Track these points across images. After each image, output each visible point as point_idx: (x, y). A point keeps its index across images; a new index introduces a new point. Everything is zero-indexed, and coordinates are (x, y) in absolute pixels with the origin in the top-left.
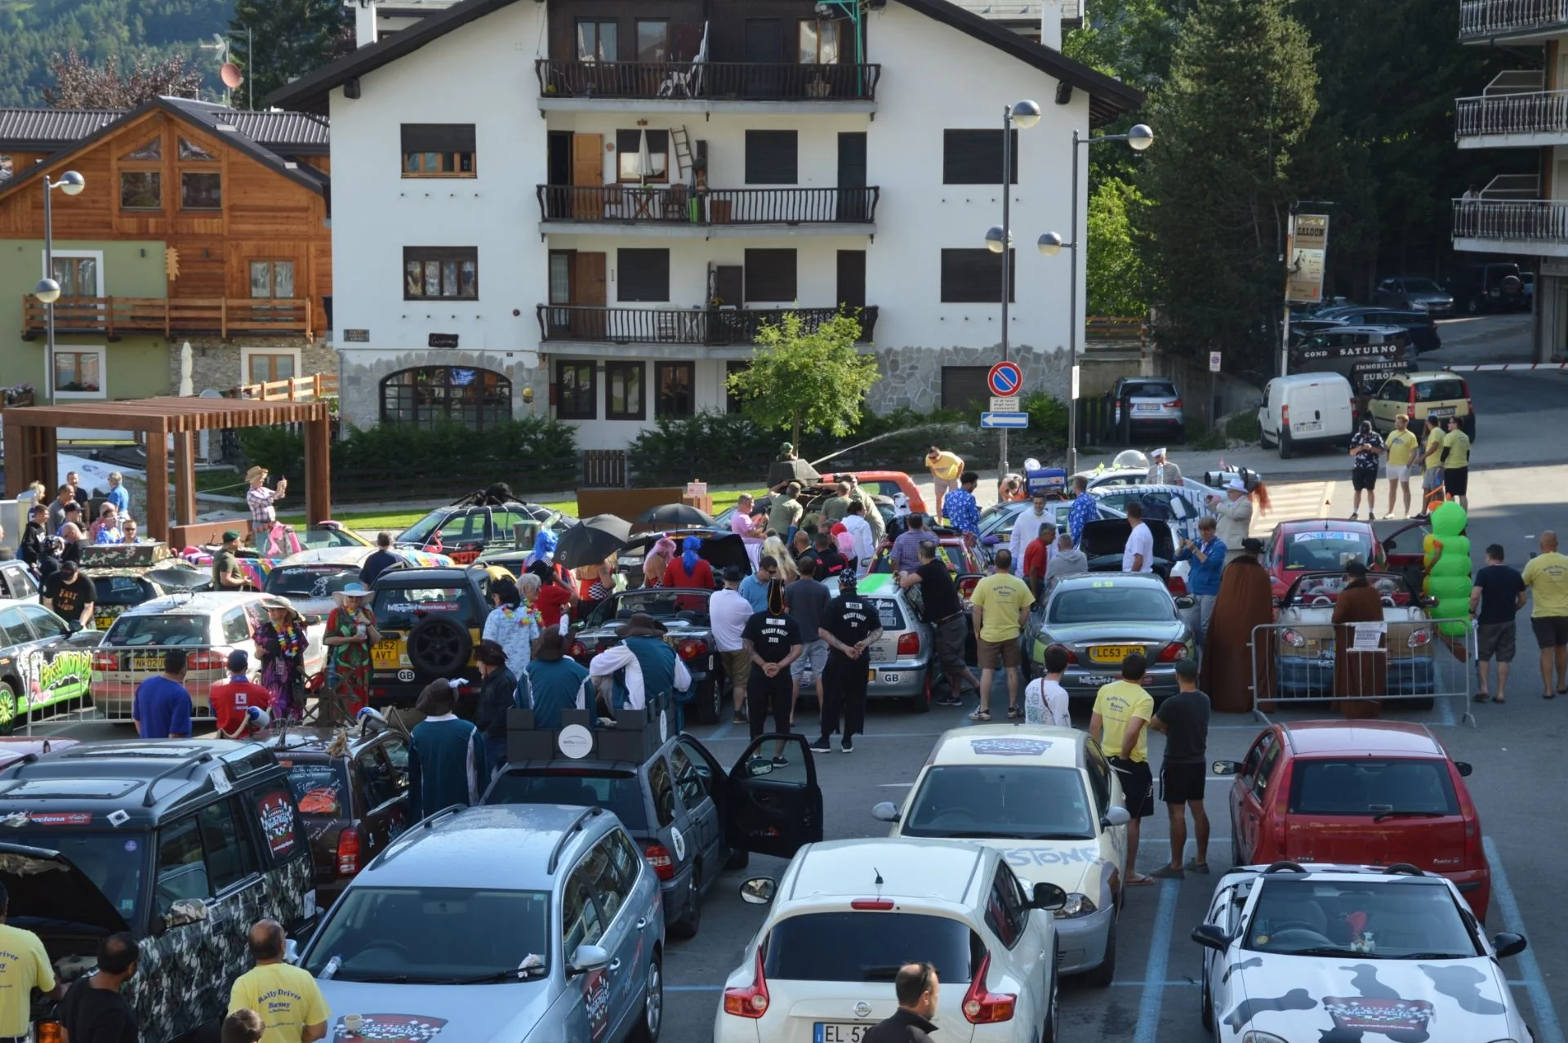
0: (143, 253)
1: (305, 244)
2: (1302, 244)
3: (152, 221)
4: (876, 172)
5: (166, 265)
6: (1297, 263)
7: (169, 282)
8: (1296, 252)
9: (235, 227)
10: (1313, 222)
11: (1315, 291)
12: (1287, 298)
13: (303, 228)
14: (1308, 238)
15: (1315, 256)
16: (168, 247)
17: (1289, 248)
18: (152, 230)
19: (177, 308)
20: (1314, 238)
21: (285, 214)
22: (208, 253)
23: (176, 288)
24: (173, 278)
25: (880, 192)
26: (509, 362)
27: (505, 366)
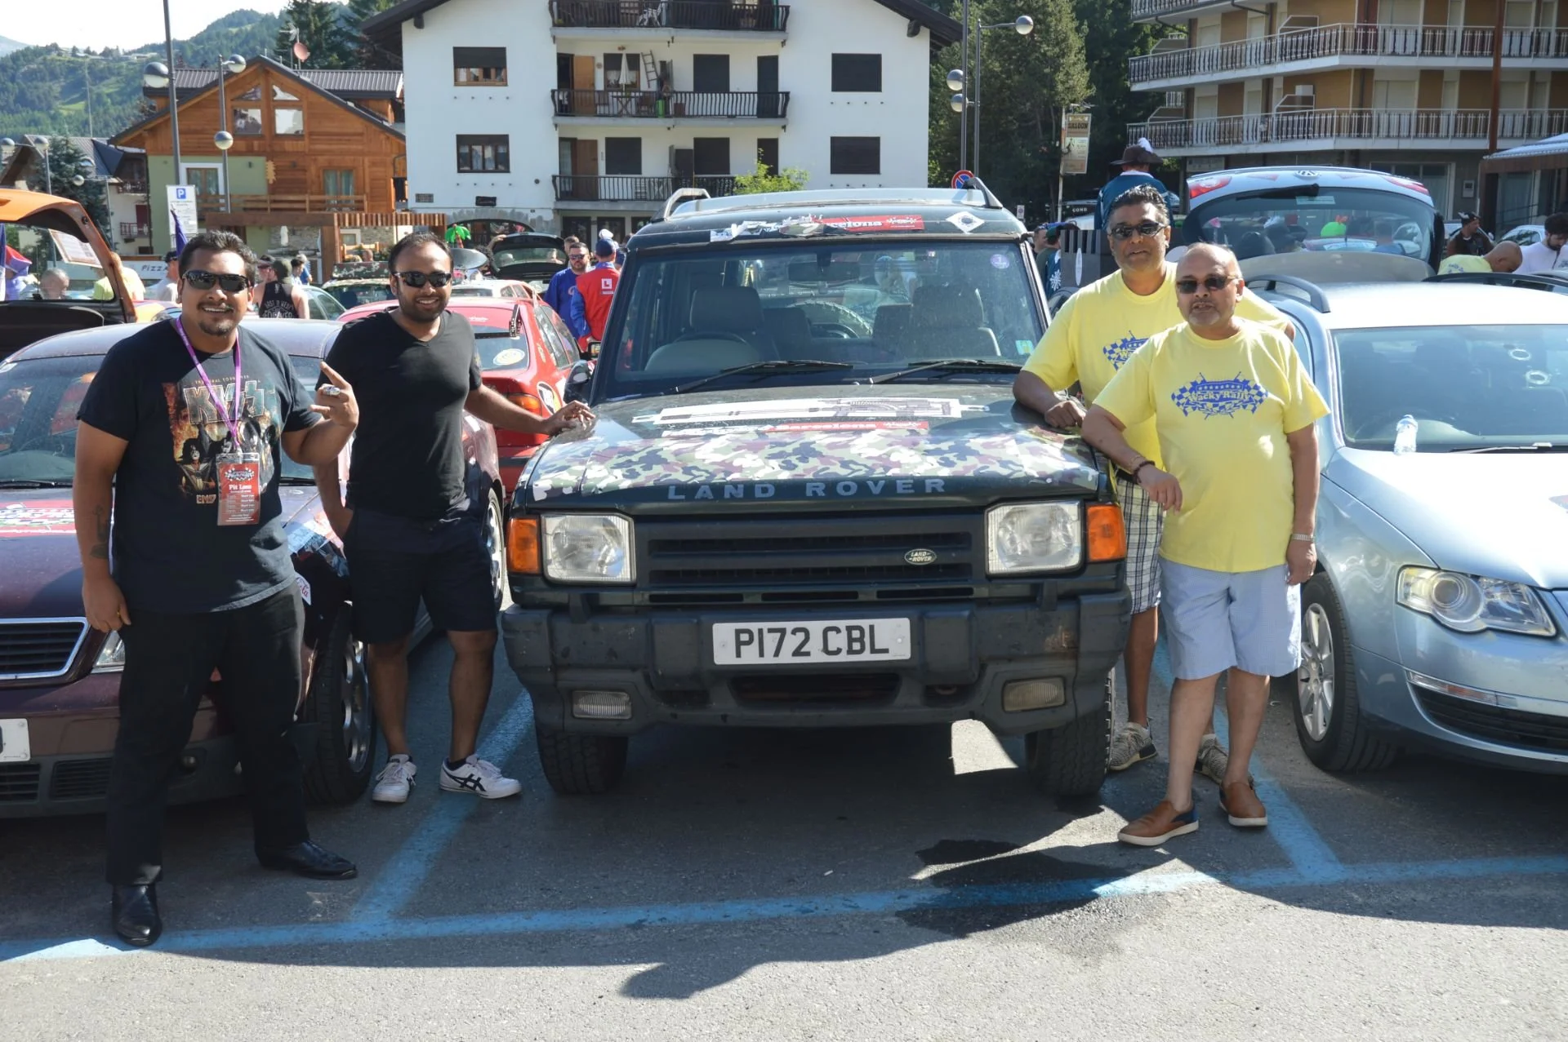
0: (250, 165)
1: (361, 158)
2: (1071, 134)
3: (256, 143)
4: (785, 83)
5: (266, 173)
6: (1068, 147)
7: (269, 185)
8: (1068, 140)
9: (312, 147)
10: (1080, 119)
11: (1082, 165)
12: (1061, 172)
13: (360, 147)
14: (1077, 130)
15: (1083, 141)
16: (267, 160)
17: (1063, 137)
18: (256, 149)
19: (275, 201)
20: (1081, 130)
21: (346, 138)
22: (294, 165)
23: (274, 188)
24: (271, 182)
25: (791, 96)
26: (532, 216)
27: (529, 219)
